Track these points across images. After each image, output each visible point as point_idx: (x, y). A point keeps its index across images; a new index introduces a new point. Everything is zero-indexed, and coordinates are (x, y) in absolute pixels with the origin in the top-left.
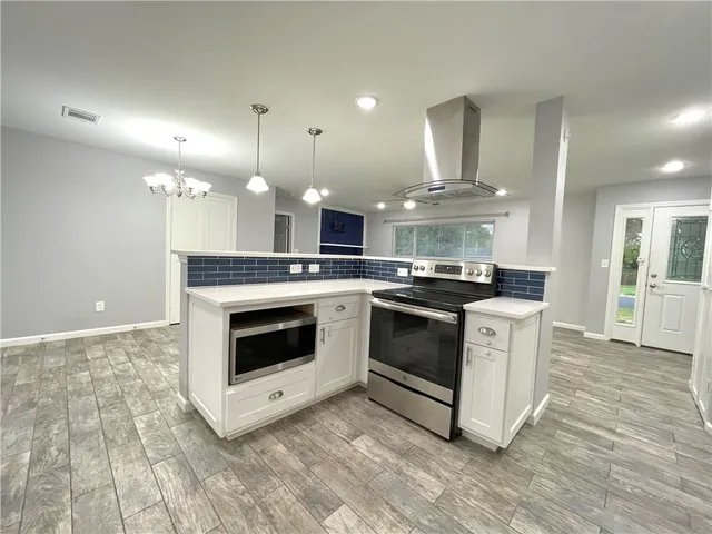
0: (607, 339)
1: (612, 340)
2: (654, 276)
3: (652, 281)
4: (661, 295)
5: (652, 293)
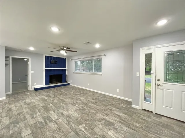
0: (141, 109)
1: (143, 109)
2: (158, 80)
3: (158, 83)
4: (163, 90)
5: (158, 88)
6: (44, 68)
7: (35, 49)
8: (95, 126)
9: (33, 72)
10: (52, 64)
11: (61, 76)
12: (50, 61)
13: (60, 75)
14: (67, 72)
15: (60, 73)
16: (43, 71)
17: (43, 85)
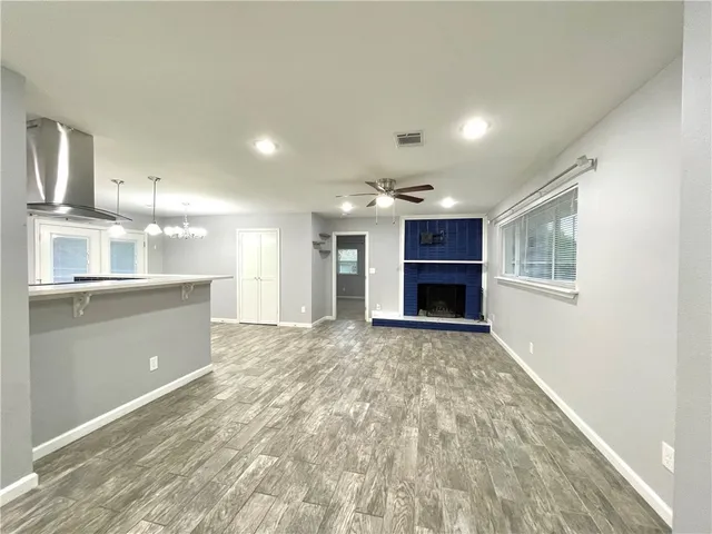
6: (402, 261)
7: (355, 207)
8: (277, 492)
9: (373, 271)
10: (426, 245)
11: (461, 289)
12: (421, 235)
13: (458, 286)
14: (484, 276)
15: (457, 279)
16: (398, 269)
17: (398, 314)
